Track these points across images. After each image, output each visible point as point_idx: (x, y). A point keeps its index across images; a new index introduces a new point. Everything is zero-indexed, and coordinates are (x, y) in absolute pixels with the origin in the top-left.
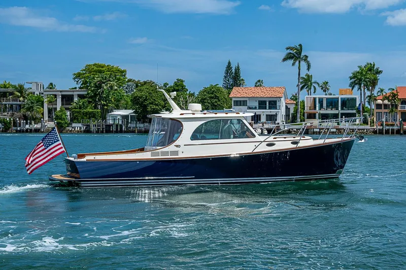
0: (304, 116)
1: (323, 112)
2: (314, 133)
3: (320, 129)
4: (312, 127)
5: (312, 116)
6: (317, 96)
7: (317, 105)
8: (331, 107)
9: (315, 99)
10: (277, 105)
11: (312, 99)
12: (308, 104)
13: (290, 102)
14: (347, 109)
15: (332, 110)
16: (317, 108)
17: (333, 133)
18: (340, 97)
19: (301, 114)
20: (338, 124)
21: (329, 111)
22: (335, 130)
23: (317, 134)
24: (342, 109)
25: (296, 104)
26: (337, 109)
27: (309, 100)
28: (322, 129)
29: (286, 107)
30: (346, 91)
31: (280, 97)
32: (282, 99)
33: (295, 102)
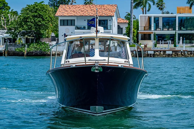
0: (137, 37)
1: (159, 32)
2: (148, 55)
3: (155, 51)
4: (146, 49)
5: (146, 37)
6: (153, 15)
7: (153, 25)
8: (167, 27)
9: (150, 18)
10: (108, 24)
11: (147, 18)
12: (142, 24)
13: (122, 21)
14: (185, 29)
15: (168, 30)
16: (153, 29)
17: (169, 55)
18: (178, 15)
19: (134, 35)
20: (175, 46)
21: (166, 32)
22: (170, 52)
23: (151, 57)
24: (180, 29)
25: (129, 24)
26: (174, 29)
27: (143, 20)
28: (157, 51)
29: (119, 27)
30: (184, 9)
31: (111, 16)
32: (114, 18)
33: (128, 22)
